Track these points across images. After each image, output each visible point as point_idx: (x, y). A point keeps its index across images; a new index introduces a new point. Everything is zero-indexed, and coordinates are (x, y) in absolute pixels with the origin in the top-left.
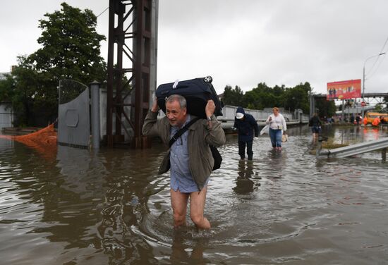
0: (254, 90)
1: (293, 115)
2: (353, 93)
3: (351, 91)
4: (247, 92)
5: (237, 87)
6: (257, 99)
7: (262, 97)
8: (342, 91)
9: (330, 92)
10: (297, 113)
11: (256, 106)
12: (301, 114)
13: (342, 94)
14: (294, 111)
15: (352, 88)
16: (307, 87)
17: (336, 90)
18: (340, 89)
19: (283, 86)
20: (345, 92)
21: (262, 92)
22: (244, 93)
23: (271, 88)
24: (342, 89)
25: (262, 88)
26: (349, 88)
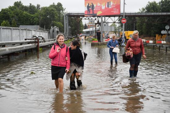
0: (10, 8)
1: (49, 33)
2: (112, 9)
3: (110, 7)
6: (13, 17)
7: (17, 15)
8: (101, 7)
9: (88, 7)
10: (53, 31)
11: (11, 24)
12: (58, 32)
13: (101, 10)
14: (50, 29)
15: (112, 3)
16: (59, 7)
17: (95, 5)
18: (99, 4)
19: (38, 6)
20: (103, 8)
21: (18, 10)
24: (101, 4)
25: (18, 6)
26: (108, 3)
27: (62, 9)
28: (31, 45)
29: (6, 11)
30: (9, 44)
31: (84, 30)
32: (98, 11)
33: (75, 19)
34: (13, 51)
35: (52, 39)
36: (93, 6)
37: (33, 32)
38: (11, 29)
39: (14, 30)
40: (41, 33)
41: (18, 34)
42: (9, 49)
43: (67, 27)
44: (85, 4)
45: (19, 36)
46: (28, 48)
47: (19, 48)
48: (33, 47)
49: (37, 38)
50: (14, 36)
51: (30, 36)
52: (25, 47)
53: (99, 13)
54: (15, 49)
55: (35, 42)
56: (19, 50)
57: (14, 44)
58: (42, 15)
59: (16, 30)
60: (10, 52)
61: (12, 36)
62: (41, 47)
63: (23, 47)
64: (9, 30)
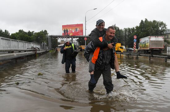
0: (17, 33)
1: (41, 46)
2: (78, 32)
3: (77, 31)
4: (12, 34)
5: (6, 31)
7: (21, 36)
8: (72, 31)
9: (64, 31)
10: (44, 45)
13: (72, 32)
14: (42, 43)
15: (78, 29)
16: (45, 32)
17: (68, 30)
18: (71, 30)
20: (73, 31)
21: (21, 34)
22: (10, 35)
23: (26, 32)
24: (72, 29)
25: (21, 32)
26: (76, 29)
27: (47, 34)
28: (31, 52)
29: (14, 35)
30: (16, 50)
31: (59, 45)
32: (70, 33)
33: (55, 39)
34: (20, 56)
35: (43, 49)
36: (67, 30)
37: (32, 44)
38: (18, 41)
39: (20, 42)
40: (37, 45)
41: (23, 45)
42: (17, 55)
43: (50, 44)
44: (63, 29)
45: (23, 46)
46: (30, 54)
47: (23, 54)
48: (33, 53)
49: (34, 48)
50: (20, 46)
51: (30, 47)
52: (28, 53)
53: (71, 34)
54: (21, 54)
55: (34, 51)
56: (24, 55)
57: (20, 51)
58: (36, 37)
59: (21, 43)
60: (18, 56)
61: (18, 46)
62: (37, 54)
63: (26, 54)
64: (16, 42)
